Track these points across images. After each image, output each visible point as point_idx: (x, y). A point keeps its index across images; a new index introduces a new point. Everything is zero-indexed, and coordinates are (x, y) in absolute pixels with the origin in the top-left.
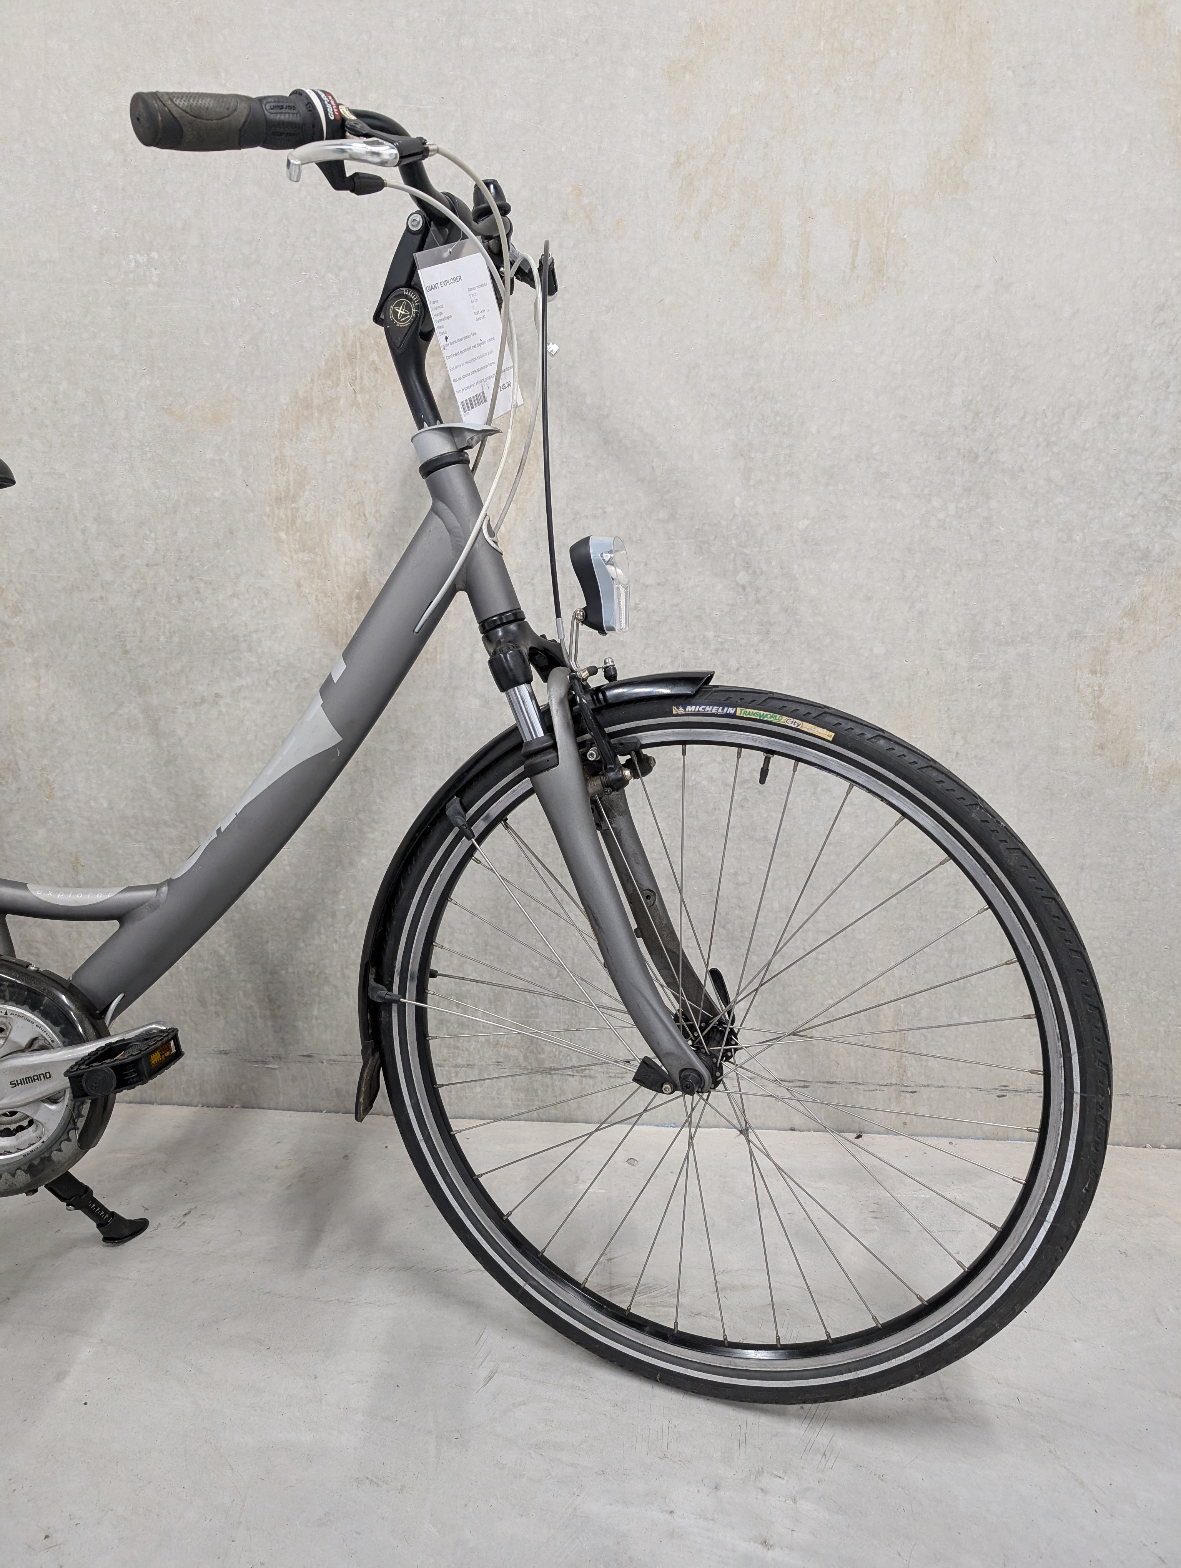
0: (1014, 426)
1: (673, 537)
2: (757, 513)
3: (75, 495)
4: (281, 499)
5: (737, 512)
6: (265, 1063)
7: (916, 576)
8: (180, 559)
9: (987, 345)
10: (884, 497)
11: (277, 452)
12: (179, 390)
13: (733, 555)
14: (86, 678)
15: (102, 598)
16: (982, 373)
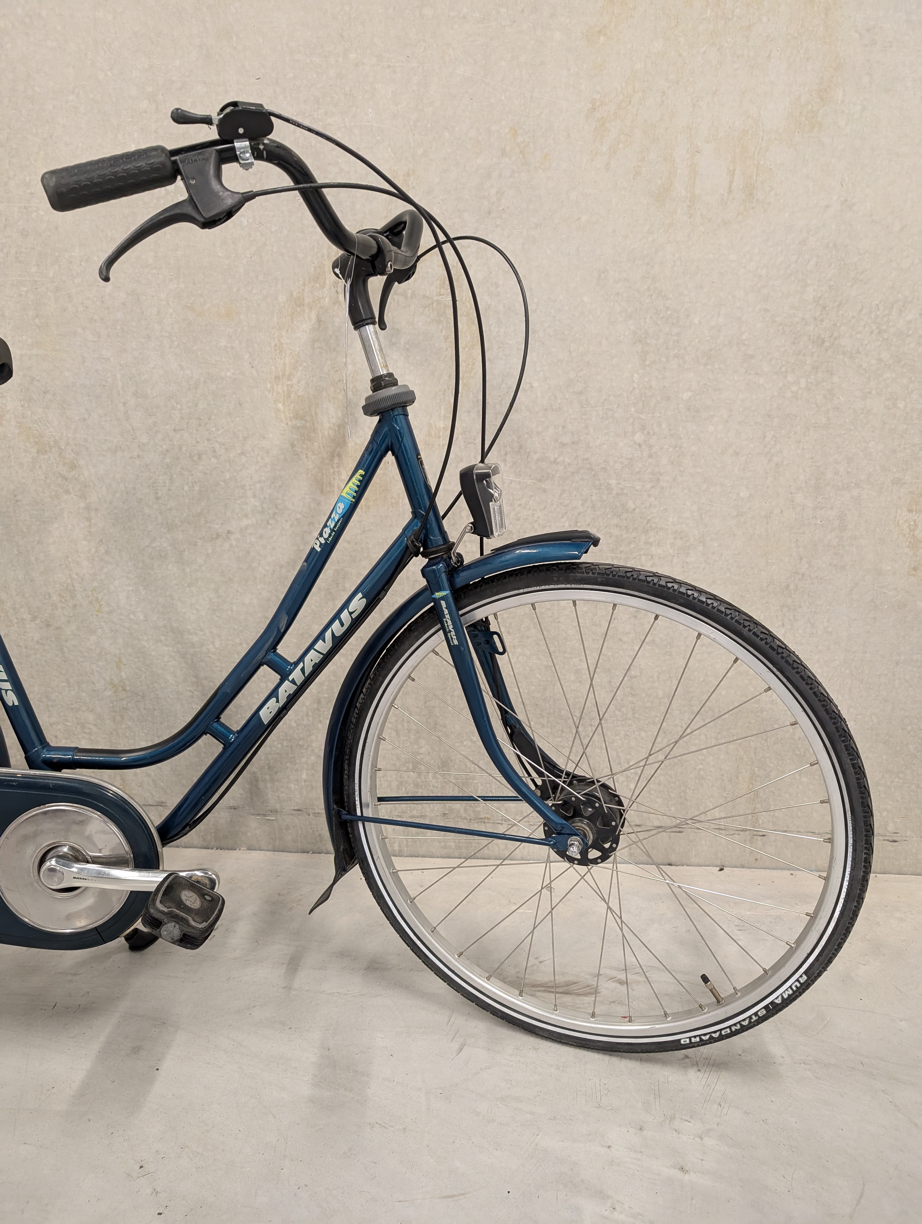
0: (853, 317)
1: (584, 406)
2: (651, 387)
3: (118, 376)
4: (279, 378)
5: (636, 386)
6: (265, 815)
7: (774, 436)
8: (200, 425)
9: (833, 253)
10: (750, 374)
11: (276, 340)
12: (199, 292)
13: (632, 420)
14: (127, 518)
15: (139, 456)
16: (829, 275)
